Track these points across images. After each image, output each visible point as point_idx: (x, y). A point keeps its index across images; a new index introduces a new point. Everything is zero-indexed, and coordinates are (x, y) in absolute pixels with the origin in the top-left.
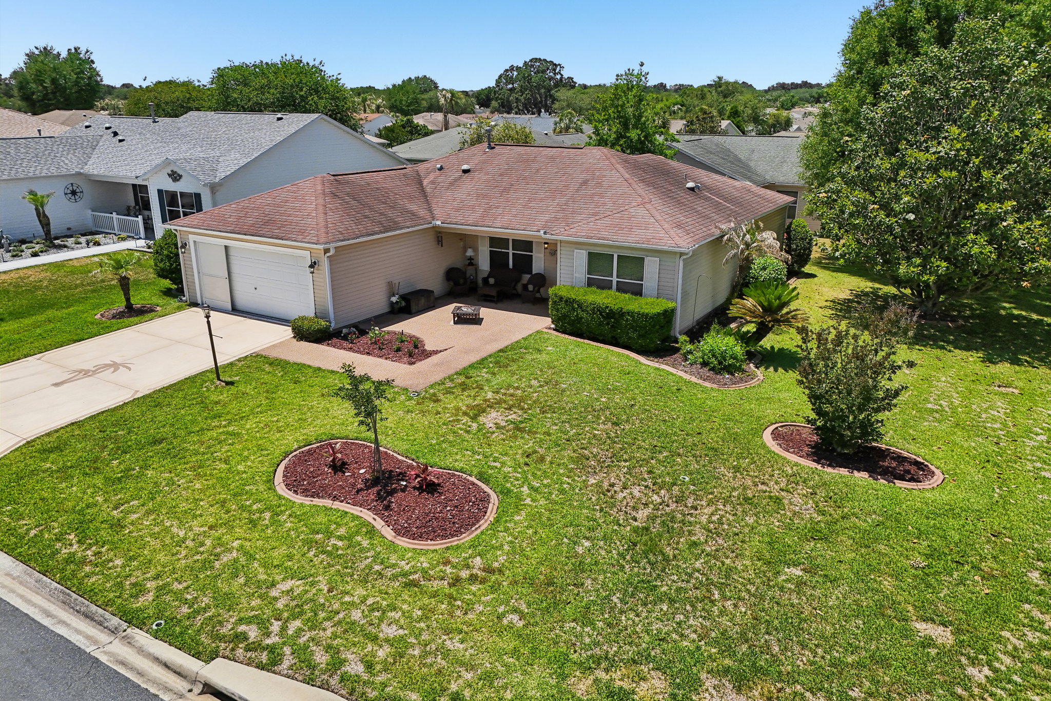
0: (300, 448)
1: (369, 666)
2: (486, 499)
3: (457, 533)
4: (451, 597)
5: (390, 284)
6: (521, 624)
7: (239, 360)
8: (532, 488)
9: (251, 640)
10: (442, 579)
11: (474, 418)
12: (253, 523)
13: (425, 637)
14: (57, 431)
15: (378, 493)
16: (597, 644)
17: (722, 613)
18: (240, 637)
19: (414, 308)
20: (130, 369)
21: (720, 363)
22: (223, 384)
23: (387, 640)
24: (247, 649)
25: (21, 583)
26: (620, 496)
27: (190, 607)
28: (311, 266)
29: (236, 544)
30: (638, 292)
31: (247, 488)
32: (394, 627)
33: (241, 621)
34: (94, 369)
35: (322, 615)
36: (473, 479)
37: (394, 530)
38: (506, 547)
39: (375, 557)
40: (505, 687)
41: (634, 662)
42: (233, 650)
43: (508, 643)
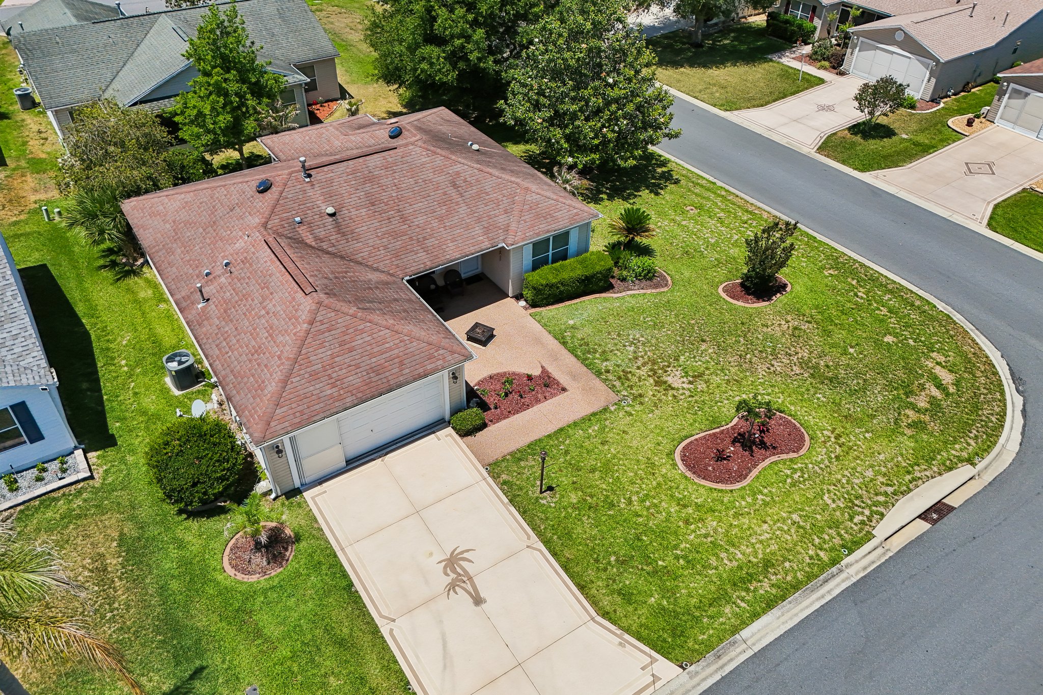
6: (871, 434)
9: (865, 519)
16: (888, 419)
24: (870, 522)
28: (452, 377)
30: (565, 253)
33: (851, 520)
35: (853, 492)
41: (899, 413)
42: (870, 526)
43: (883, 441)
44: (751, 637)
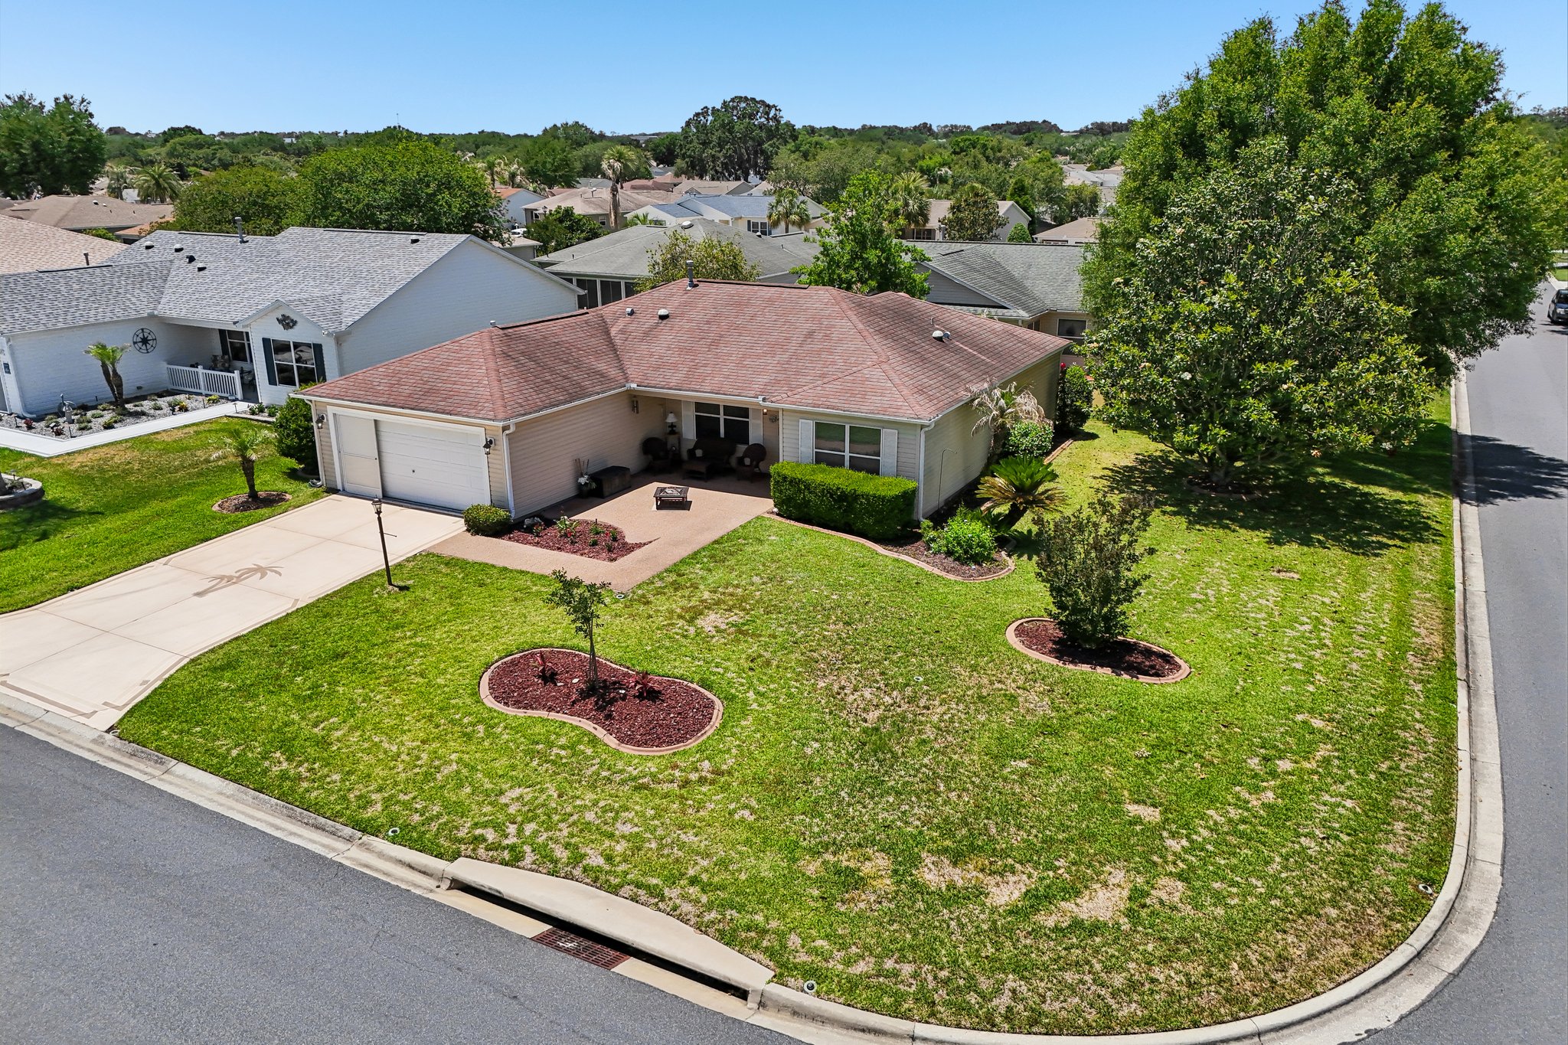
0: (501, 658)
1: (609, 859)
2: (710, 705)
3: (683, 739)
4: (682, 797)
5: (577, 462)
6: (752, 818)
7: (408, 560)
8: (758, 693)
9: (490, 841)
10: (672, 782)
11: (691, 621)
12: (468, 737)
13: (660, 832)
14: (221, 647)
15: (596, 703)
16: (824, 832)
17: (946, 803)
18: (478, 840)
19: (606, 490)
20: (280, 574)
21: (966, 552)
22: (396, 589)
23: (623, 837)
24: (487, 849)
25: (237, 801)
26: (851, 698)
27: (421, 815)
28: (487, 446)
29: (454, 757)
30: (873, 469)
31: (453, 702)
32: (629, 826)
33: (476, 825)
34: (237, 575)
35: (556, 818)
36: (694, 686)
37: (619, 739)
38: (734, 751)
39: (602, 764)
40: (740, 871)
41: (860, 845)
42: (474, 850)
43: (742, 834)
44: (178, 776)
